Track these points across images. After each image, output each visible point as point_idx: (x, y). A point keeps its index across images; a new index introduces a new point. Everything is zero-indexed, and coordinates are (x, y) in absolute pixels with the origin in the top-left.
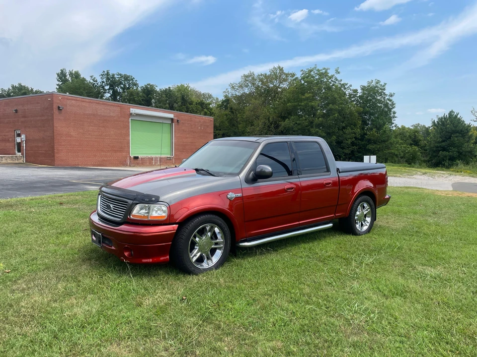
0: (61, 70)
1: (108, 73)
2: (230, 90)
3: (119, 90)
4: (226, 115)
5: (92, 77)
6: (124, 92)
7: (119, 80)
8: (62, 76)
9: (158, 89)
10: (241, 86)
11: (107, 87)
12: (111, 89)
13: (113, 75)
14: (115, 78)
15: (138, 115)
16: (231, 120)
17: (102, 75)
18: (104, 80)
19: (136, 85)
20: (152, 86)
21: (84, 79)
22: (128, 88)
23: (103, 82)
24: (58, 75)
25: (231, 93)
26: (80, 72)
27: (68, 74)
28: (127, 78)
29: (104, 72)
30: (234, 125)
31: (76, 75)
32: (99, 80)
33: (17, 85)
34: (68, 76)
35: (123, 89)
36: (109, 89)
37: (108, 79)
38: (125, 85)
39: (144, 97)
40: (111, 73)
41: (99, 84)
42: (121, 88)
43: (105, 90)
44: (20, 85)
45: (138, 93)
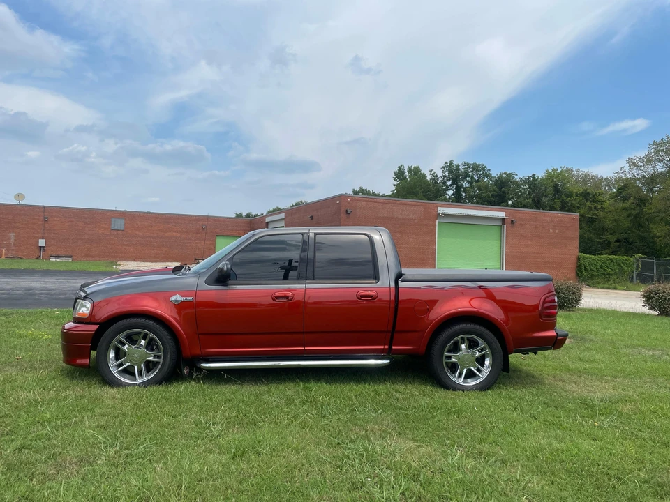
0: (399, 167)
1: (450, 164)
2: (627, 168)
3: (465, 184)
4: (626, 209)
5: (431, 171)
6: (471, 187)
7: (465, 172)
8: (399, 174)
9: (517, 178)
10: (649, 160)
11: (449, 183)
12: (454, 185)
13: (458, 166)
14: (459, 169)
15: (447, 216)
16: (635, 217)
17: (444, 167)
18: (447, 174)
19: (488, 175)
20: (509, 175)
21: (424, 176)
22: (478, 181)
23: (444, 176)
24: (395, 173)
25: (631, 173)
26: (421, 168)
27: (406, 170)
28: (476, 168)
29: (446, 163)
30: (640, 225)
31: (415, 172)
32: (440, 174)
33: (358, 190)
34: (407, 173)
35: (470, 182)
36: (451, 185)
37: (450, 172)
38: (472, 178)
39: (495, 191)
40: (455, 163)
41: (440, 179)
42: (468, 181)
43: (447, 186)
44: (361, 188)
45: (486, 187)
